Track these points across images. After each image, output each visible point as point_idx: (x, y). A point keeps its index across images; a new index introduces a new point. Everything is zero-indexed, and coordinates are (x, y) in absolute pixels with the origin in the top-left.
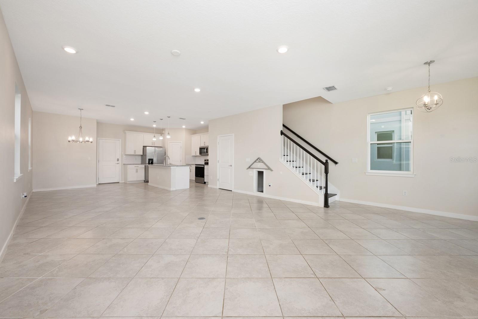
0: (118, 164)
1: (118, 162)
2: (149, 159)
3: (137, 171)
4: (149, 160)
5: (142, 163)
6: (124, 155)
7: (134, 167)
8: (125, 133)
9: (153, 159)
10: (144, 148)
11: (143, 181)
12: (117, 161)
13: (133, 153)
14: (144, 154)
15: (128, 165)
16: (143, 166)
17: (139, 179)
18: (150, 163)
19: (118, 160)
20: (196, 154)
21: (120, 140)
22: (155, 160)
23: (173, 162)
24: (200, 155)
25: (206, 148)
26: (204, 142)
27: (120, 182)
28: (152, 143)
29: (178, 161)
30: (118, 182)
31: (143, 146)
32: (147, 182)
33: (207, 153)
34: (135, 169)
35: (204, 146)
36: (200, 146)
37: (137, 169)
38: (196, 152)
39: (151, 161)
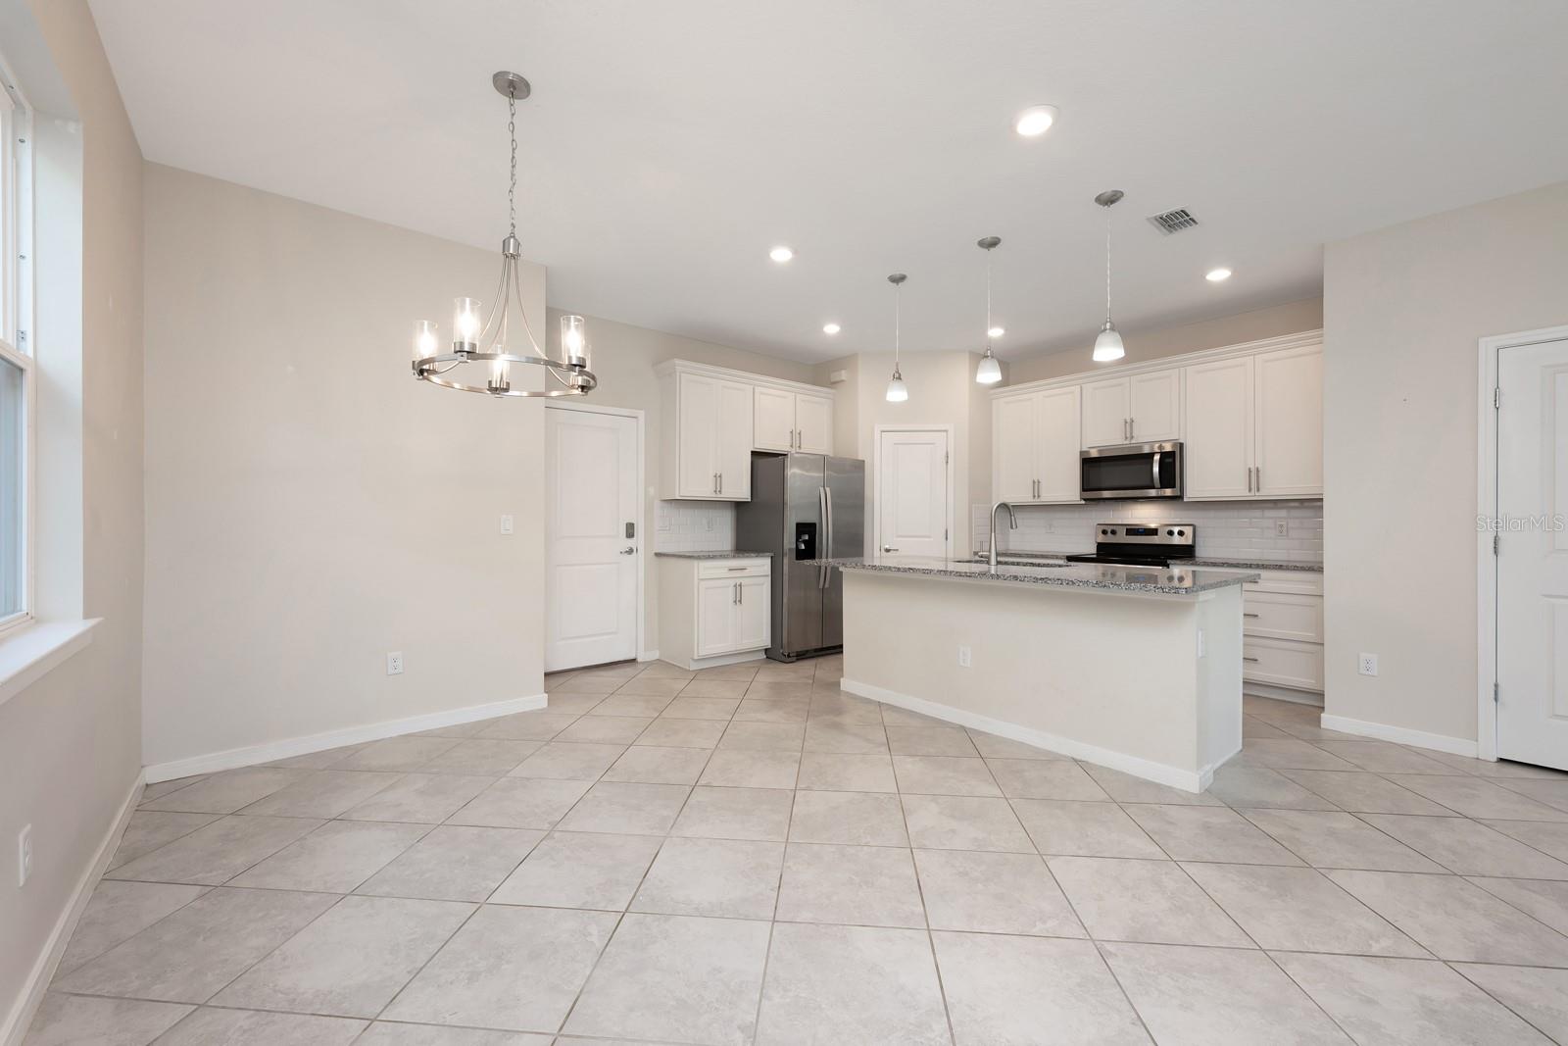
0: (630, 551)
1: (631, 543)
2: (798, 525)
3: (738, 601)
4: (802, 528)
5: (745, 545)
7: (724, 573)
9: (814, 525)
12: (626, 535)
13: (708, 493)
14: (763, 497)
15: (696, 563)
16: (761, 566)
17: (746, 643)
18: (803, 547)
19: (630, 530)
20: (1037, 494)
21: (641, 414)
22: (826, 536)
23: (899, 539)
24: (1083, 502)
25: (1157, 457)
26: (1128, 421)
27: (639, 660)
28: (792, 432)
29: (929, 537)
30: (631, 656)
31: (752, 452)
32: (789, 656)
33: (1163, 486)
34: (732, 583)
35: (1127, 442)
36: (1084, 449)
37: (740, 585)
38: (1036, 484)
39: (806, 537)
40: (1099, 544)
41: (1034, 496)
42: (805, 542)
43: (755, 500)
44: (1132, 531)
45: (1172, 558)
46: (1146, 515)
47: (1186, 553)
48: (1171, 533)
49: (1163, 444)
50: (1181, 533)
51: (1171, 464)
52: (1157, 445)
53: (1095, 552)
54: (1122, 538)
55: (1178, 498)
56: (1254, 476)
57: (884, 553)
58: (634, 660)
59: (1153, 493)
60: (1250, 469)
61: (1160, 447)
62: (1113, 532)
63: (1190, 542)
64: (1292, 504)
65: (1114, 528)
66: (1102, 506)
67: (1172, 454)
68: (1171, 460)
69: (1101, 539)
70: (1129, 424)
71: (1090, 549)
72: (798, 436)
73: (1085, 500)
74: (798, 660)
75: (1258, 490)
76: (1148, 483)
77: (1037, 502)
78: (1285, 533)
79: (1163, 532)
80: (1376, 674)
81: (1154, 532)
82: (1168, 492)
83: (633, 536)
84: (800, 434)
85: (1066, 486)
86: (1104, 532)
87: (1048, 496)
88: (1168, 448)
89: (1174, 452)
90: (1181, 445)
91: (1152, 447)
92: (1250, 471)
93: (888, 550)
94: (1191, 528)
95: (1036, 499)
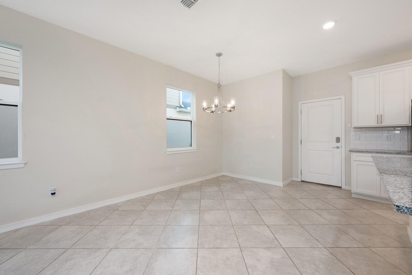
0: (338, 148)
1: (338, 145)
12: (337, 142)
13: (373, 123)
15: (352, 153)
27: (342, 188)
30: (340, 186)
83: (339, 142)
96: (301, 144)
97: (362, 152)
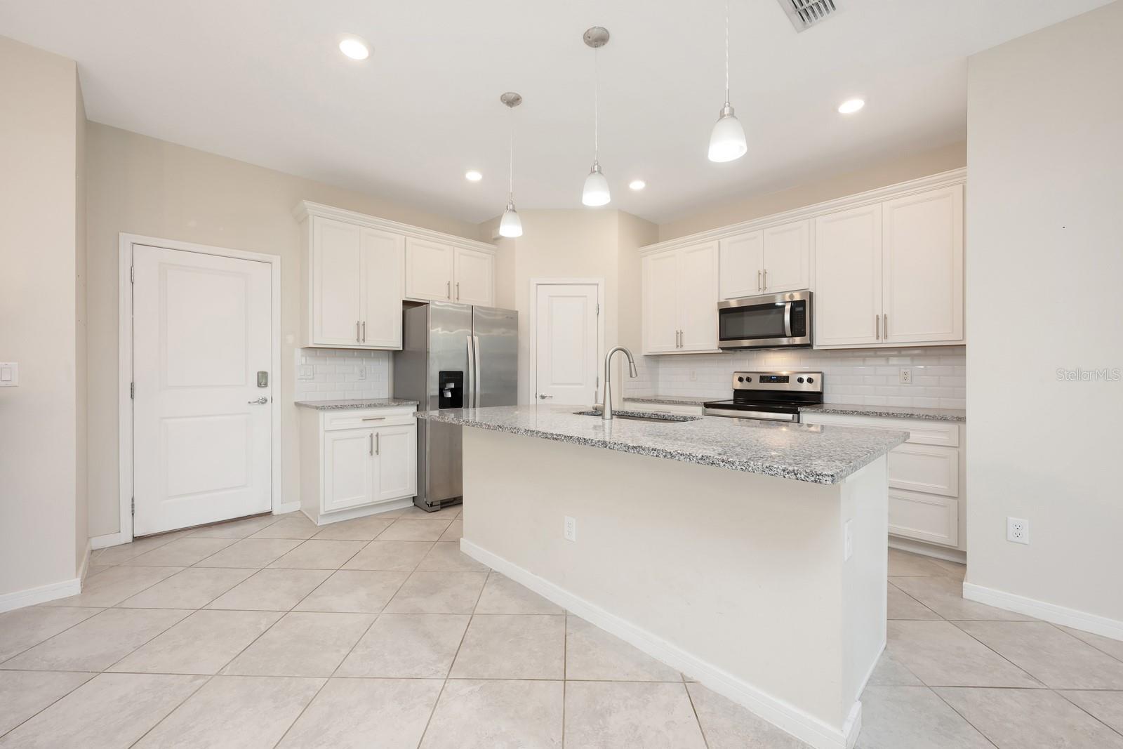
0: (264, 401)
1: (264, 393)
2: (441, 373)
3: (375, 449)
4: (446, 377)
5: (399, 397)
6: (298, 353)
7: (360, 424)
8: (301, 220)
9: (461, 373)
10: (413, 311)
11: (405, 500)
12: (259, 385)
13: (350, 341)
14: (412, 346)
15: (321, 414)
16: (407, 414)
17: (387, 495)
18: (449, 395)
19: (263, 380)
20: (679, 345)
21: (276, 260)
22: (474, 385)
23: (555, 386)
24: (721, 351)
25: (788, 307)
26: (762, 273)
27: (275, 513)
28: (448, 284)
29: (580, 384)
30: (267, 509)
31: (404, 301)
32: (432, 505)
33: (794, 335)
34: (368, 432)
35: (761, 293)
36: (722, 300)
37: (377, 435)
38: (679, 334)
39: (452, 386)
40: (736, 391)
41: (678, 346)
42: (451, 390)
43: (407, 349)
44: (765, 378)
45: (802, 405)
46: (778, 363)
47: (814, 400)
48: (801, 380)
49: (794, 294)
50: (810, 380)
51: (801, 313)
52: (788, 295)
53: (732, 398)
54: (756, 385)
55: (809, 346)
56: (882, 324)
57: (540, 401)
58: (269, 513)
59: (785, 341)
60: (877, 316)
61: (791, 296)
62: (749, 380)
63: (818, 389)
64: (916, 352)
65: (748, 375)
66: (739, 354)
67: (801, 303)
68: (801, 309)
69: (739, 386)
70: (763, 275)
71: (728, 396)
72: (456, 288)
73: (722, 349)
74: (442, 508)
75: (886, 337)
76: (779, 332)
77: (679, 351)
78: (909, 381)
79: (793, 379)
80: (1028, 543)
81: (785, 379)
82: (798, 340)
83: (266, 385)
84: (457, 286)
85: (707, 336)
86: (741, 380)
87: (689, 347)
88: (797, 297)
89: (804, 301)
90: (811, 295)
91: (784, 297)
92: (878, 319)
93: (543, 397)
94: (820, 375)
95: (679, 349)
96: (132, 397)
97: (343, 407)
